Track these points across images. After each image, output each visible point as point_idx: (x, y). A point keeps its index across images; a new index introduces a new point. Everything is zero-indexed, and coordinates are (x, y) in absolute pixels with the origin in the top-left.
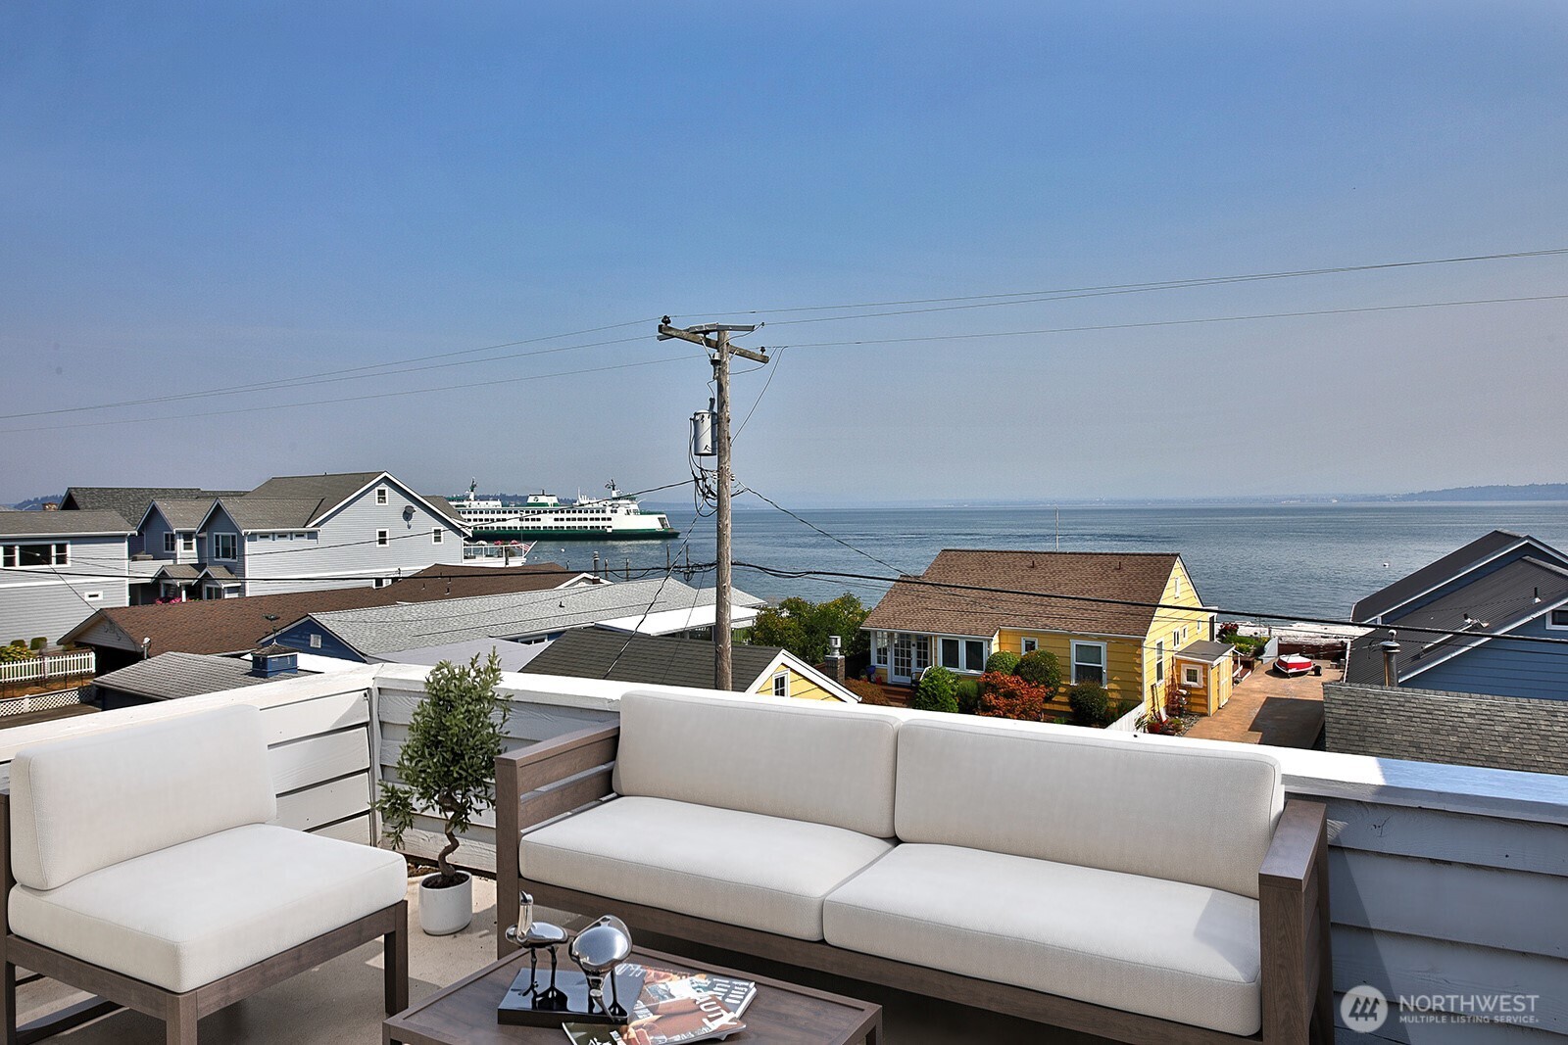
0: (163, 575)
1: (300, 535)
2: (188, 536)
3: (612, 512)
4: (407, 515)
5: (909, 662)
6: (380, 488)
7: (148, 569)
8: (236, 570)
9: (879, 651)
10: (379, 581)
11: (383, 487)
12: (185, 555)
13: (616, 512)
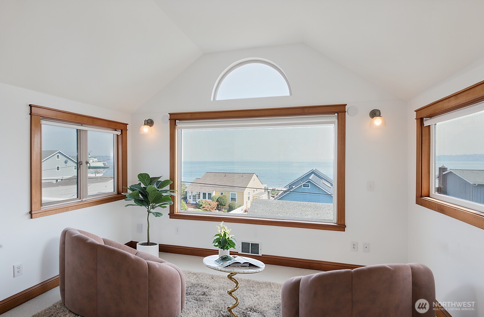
4: (66, 162)
5: (196, 199)
9: (189, 196)
10: (57, 180)
11: (58, 154)
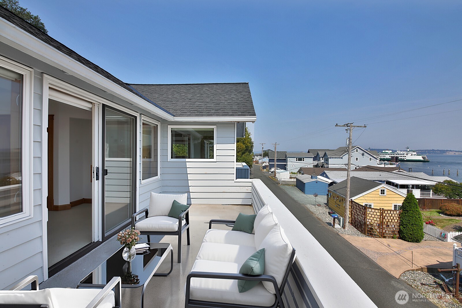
0: (318, 164)
1: (339, 158)
2: (322, 158)
3: (406, 155)
4: (363, 155)
6: (356, 149)
7: (316, 163)
8: (328, 164)
12: (322, 161)
13: (407, 155)
